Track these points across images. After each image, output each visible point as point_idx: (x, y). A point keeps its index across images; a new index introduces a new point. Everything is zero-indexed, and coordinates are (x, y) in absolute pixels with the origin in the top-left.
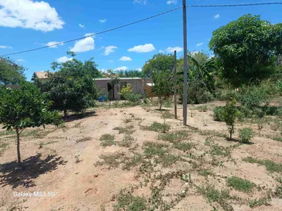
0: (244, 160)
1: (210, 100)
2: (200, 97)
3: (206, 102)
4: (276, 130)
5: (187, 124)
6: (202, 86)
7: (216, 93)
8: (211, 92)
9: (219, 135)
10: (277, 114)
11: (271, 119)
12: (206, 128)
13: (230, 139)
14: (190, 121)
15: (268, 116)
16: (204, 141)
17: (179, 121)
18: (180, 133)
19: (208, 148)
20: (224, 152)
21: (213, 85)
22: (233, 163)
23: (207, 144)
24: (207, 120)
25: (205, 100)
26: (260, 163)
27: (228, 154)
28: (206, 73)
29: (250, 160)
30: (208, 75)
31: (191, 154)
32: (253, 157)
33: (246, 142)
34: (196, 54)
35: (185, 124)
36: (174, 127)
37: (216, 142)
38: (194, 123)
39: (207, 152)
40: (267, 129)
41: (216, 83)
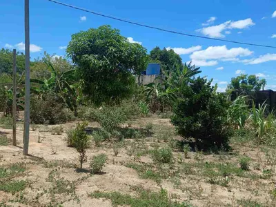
0: (90, 196)
1: (70, 120)
2: (56, 116)
3: (64, 122)
4: (131, 155)
5: (29, 153)
6: (60, 100)
7: (78, 111)
8: (72, 109)
9: (68, 166)
10: (135, 137)
11: (129, 142)
12: (54, 157)
13: (80, 170)
14: (35, 148)
15: (126, 140)
16: (46, 175)
17: (18, 149)
18: (14, 167)
19: (50, 185)
20: (69, 187)
21: (74, 101)
22: (76, 201)
23: (50, 179)
24: (58, 146)
25: (64, 120)
26: (107, 197)
27: (72, 191)
28: (66, 86)
29: (97, 195)
30: (69, 88)
31: (21, 197)
32: (100, 190)
33: (97, 172)
34: (56, 59)
35: (26, 153)
36: (8, 159)
37: (61, 176)
38: (39, 151)
39: (46, 191)
40: (123, 155)
41: (78, 99)
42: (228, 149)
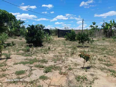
4: (14, 52)
22: (11, 67)
26: (20, 63)
29: (16, 64)
42: (42, 45)
